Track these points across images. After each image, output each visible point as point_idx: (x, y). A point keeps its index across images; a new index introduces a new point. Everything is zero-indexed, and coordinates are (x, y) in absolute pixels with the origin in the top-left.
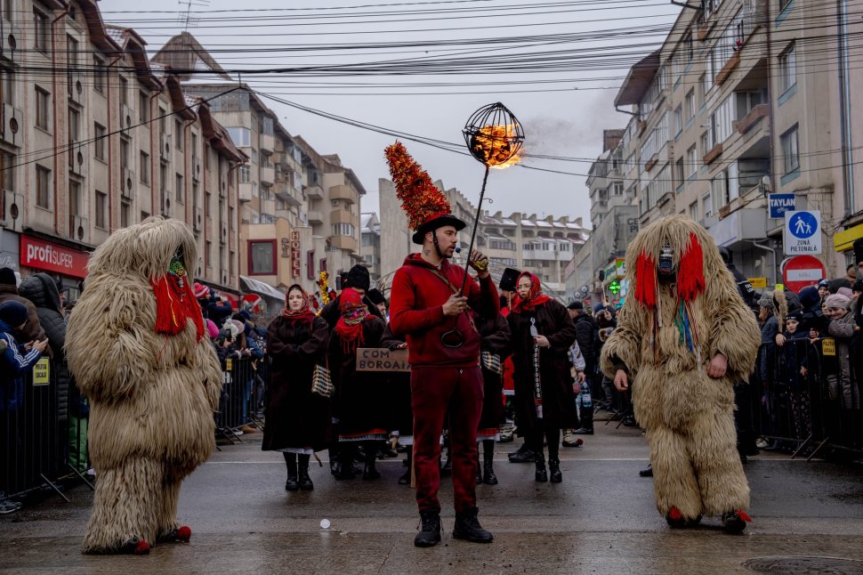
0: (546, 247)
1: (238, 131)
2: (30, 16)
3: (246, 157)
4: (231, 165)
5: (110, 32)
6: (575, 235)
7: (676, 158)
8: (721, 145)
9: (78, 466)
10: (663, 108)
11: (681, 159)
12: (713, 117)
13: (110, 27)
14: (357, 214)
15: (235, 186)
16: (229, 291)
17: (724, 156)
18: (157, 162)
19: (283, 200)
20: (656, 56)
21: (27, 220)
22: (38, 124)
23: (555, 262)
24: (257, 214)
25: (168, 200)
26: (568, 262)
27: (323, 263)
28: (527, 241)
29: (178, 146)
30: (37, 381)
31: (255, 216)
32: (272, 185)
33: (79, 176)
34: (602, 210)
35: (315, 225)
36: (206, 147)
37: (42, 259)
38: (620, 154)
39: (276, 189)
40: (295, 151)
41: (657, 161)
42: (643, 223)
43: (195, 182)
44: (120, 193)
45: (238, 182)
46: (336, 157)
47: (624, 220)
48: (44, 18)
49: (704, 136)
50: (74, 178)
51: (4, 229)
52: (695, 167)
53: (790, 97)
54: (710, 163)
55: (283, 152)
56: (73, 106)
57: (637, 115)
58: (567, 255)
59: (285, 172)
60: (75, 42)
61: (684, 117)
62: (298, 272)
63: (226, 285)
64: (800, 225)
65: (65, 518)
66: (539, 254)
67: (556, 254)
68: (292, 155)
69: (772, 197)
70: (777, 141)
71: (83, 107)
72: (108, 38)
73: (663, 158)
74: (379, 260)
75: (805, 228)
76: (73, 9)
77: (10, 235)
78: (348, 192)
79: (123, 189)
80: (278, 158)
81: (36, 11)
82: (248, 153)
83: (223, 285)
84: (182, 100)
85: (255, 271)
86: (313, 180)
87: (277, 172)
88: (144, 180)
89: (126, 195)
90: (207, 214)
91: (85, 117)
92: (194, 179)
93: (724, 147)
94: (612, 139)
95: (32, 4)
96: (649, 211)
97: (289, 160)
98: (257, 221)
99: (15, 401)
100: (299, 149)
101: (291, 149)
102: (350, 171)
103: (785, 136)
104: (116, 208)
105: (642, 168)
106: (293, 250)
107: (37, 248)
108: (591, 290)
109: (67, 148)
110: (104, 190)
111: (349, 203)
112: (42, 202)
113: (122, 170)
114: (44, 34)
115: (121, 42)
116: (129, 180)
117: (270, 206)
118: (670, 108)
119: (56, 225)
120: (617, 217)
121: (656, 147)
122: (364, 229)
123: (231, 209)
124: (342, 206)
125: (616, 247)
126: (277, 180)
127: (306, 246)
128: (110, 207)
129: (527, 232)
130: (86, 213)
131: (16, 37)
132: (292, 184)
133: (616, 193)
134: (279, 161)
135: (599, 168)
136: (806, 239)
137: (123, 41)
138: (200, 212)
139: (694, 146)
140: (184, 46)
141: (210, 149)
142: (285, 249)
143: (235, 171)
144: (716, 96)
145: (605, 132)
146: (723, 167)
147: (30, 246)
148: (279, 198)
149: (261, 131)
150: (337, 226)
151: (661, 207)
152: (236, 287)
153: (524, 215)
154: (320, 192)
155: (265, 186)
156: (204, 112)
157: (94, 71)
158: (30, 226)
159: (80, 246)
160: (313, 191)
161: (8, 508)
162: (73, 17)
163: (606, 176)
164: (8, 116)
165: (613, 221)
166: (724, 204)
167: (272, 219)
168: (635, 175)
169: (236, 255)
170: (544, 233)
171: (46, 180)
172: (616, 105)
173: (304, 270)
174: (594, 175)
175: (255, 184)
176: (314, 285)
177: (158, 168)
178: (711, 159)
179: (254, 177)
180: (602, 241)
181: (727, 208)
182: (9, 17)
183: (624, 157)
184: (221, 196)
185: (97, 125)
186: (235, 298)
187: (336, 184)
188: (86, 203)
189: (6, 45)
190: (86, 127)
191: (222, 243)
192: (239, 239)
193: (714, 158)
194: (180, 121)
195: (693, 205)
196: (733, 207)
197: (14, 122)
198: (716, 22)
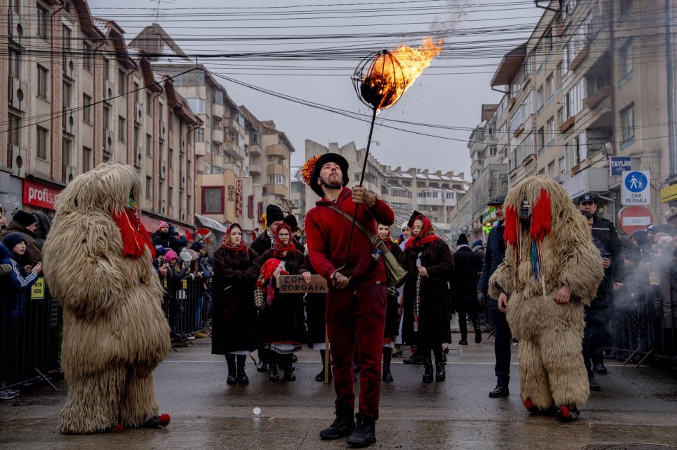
0: (435, 195)
1: (195, 100)
2: (34, 10)
3: (202, 122)
4: (189, 128)
5: (96, 23)
6: (458, 186)
7: (538, 128)
8: (574, 117)
10: (529, 88)
11: (542, 128)
12: (568, 96)
13: (97, 19)
14: (287, 167)
15: (192, 144)
16: (186, 226)
17: (576, 127)
18: (132, 124)
19: (229, 155)
20: (523, 48)
21: (29, 167)
22: (39, 94)
23: (442, 207)
24: (209, 166)
25: (140, 155)
26: (452, 207)
27: (260, 205)
28: (420, 190)
29: (148, 112)
30: (34, 296)
31: (208, 168)
32: (221, 144)
33: (70, 135)
34: (479, 167)
35: (255, 175)
36: (170, 113)
37: (40, 199)
38: (495, 123)
39: (224, 147)
40: (240, 117)
41: (523, 130)
42: (512, 177)
43: (161, 141)
44: (102, 148)
45: (195, 142)
46: (272, 123)
47: (497, 175)
48: (45, 11)
49: (560, 111)
50: (66, 137)
51: (11, 175)
52: (553, 135)
53: (629, 80)
54: (564, 132)
55: (231, 118)
56: (67, 80)
57: (508, 93)
58: (452, 202)
59: (232, 134)
60: (69, 30)
61: (545, 95)
62: (241, 212)
63: (184, 222)
64: (634, 182)
65: (54, 403)
66: (430, 201)
67: (444, 201)
68: (237, 120)
69: (613, 159)
70: (617, 116)
71: (74, 81)
72: (95, 28)
73: (528, 127)
74: (304, 204)
75: (638, 185)
76: (68, 5)
77: (15, 180)
78: (281, 150)
79: (104, 145)
80: (226, 123)
81: (39, 6)
82: (203, 118)
83: (181, 221)
84: (152, 77)
85: (207, 211)
86: (254, 140)
87: (225, 134)
88: (121, 139)
89: (107, 150)
90: (170, 166)
91: (76, 89)
92: (160, 138)
93: (576, 119)
94: (488, 112)
95: (36, 0)
96: (516, 168)
97: (235, 124)
98: (209, 172)
100: (243, 116)
101: (237, 116)
102: (283, 133)
103: (623, 112)
104: (99, 160)
105: (512, 135)
106: (237, 194)
107: (36, 191)
108: (470, 229)
109: (61, 114)
110: (90, 146)
111: (281, 158)
112: (41, 155)
113: (104, 130)
114: (45, 25)
115: (105, 31)
116: (109, 138)
117: (220, 160)
118: (534, 89)
119: (51, 173)
120: (491, 172)
121: (522, 118)
122: (293, 179)
123: (189, 162)
124: (276, 161)
126: (225, 140)
127: (247, 191)
128: (94, 160)
129: (421, 183)
130: (76, 164)
131: (23, 26)
132: (237, 143)
133: (491, 154)
134: (227, 125)
135: (478, 133)
136: (638, 193)
137: (107, 29)
138: (165, 163)
139: (552, 118)
140: (154, 35)
141: (173, 115)
142: (231, 194)
143: (193, 132)
144: (570, 79)
145: (483, 106)
146: (575, 135)
147: (31, 189)
148: (226, 152)
149: (214, 102)
150: (271, 176)
151: (526, 165)
152: (192, 223)
153: (419, 170)
154: (259, 150)
155: (216, 144)
156: (169, 86)
157: (84, 54)
158: (31, 173)
160: (253, 149)
161: (10, 395)
162: (68, 11)
163: (483, 140)
164: (16, 87)
165: (488, 176)
166: (575, 164)
167: (221, 170)
168: (505, 140)
169: (192, 198)
170: (434, 184)
171: (45, 138)
172: (492, 86)
173: (245, 210)
174: (474, 139)
175: (208, 143)
176: (253, 222)
177: (132, 130)
178: (565, 129)
179: (207, 137)
180: (479, 191)
181: (577, 167)
182: (18, 11)
183: (498, 126)
184: (181, 152)
185: (85, 95)
186: (191, 232)
187: (271, 144)
188: (76, 157)
189: (15, 33)
190: (76, 97)
191: (181, 188)
192: (195, 186)
193: (567, 128)
194: (150, 93)
195: (551, 164)
196: (582, 166)
197: (20, 92)
198: (570, 23)
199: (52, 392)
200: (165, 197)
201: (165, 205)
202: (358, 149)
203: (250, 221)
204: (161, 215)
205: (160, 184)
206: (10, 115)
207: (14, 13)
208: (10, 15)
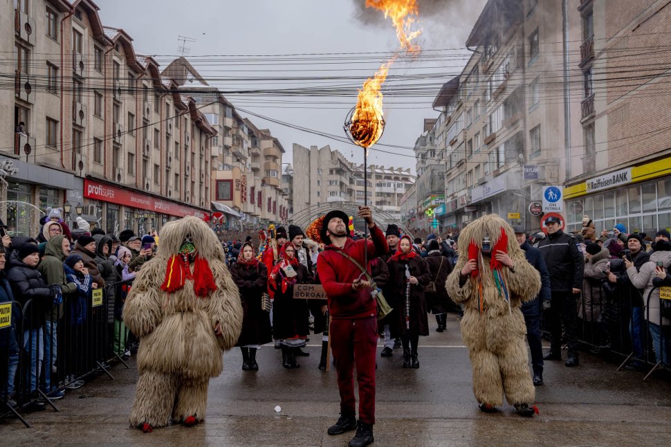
0: (389, 185)
1: (212, 115)
2: (92, 50)
3: (216, 131)
4: (207, 136)
5: (138, 59)
6: (406, 179)
7: (468, 140)
8: (495, 134)
9: (119, 351)
10: (461, 109)
11: (471, 140)
12: (490, 117)
13: (139, 56)
14: (279, 164)
15: (209, 148)
16: (205, 210)
17: (497, 140)
18: (164, 135)
19: (238, 158)
20: (458, 78)
21: (88, 170)
22: (95, 113)
23: (394, 194)
24: (221, 164)
25: (170, 158)
26: (401, 194)
27: (260, 193)
28: (378, 181)
29: (177, 125)
30: (95, 304)
31: (220, 165)
32: (230, 147)
33: (118, 144)
34: (422, 166)
35: (255, 170)
36: (193, 126)
37: (96, 193)
38: (434, 133)
39: (233, 150)
40: (244, 127)
41: (457, 140)
42: (448, 175)
43: (186, 147)
44: (142, 153)
45: (211, 146)
46: (268, 131)
47: (436, 173)
48: (100, 51)
49: (484, 128)
50: (115, 145)
51: (75, 176)
52: (479, 143)
53: (536, 109)
54: (488, 144)
55: (238, 128)
56: (116, 103)
57: (445, 113)
58: (402, 190)
59: (238, 140)
60: (118, 65)
61: (473, 116)
62: (245, 199)
63: (203, 207)
64: (551, 195)
66: (385, 189)
67: (395, 189)
68: (243, 130)
69: (525, 167)
70: (528, 133)
71: (121, 103)
72: (138, 63)
73: (460, 139)
74: (292, 191)
75: (554, 196)
76: (117, 46)
77: (78, 180)
78: (274, 151)
79: (144, 151)
80: (234, 131)
81: (96, 47)
82: (217, 128)
83: (201, 207)
84: (179, 98)
85: (220, 198)
86: (255, 144)
87: (233, 140)
88: (156, 146)
89: (146, 155)
90: (193, 165)
91: (123, 109)
92: (185, 145)
93: (497, 135)
94: (429, 124)
95: (93, 43)
96: (451, 168)
97: (241, 132)
98: (221, 168)
99: (81, 318)
100: (247, 126)
101: (242, 126)
102: (276, 139)
103: (532, 131)
104: (140, 162)
105: (448, 143)
106: (242, 186)
107: (94, 187)
108: (416, 212)
109: (112, 137)
110: (133, 152)
111: (275, 158)
112: (97, 159)
113: (144, 140)
114: (100, 61)
115: (145, 65)
116: (148, 146)
117: (229, 160)
118: (465, 110)
119: (105, 173)
120: (432, 171)
121: (456, 131)
122: (284, 173)
123: (207, 162)
124: (271, 160)
125: (431, 188)
126: (233, 144)
127: (250, 184)
128: (136, 162)
129: (378, 176)
130: (123, 166)
131: (84, 63)
132: (242, 147)
133: (431, 156)
134: (235, 133)
135: (421, 141)
136: (554, 203)
137: (146, 64)
138: (189, 164)
139: (478, 133)
140: (181, 65)
141: (195, 127)
142: (237, 186)
143: (209, 139)
144: (493, 105)
145: (425, 120)
146: (496, 146)
147: (90, 186)
148: (234, 154)
149: (225, 116)
150: (268, 171)
151: (459, 166)
152: (209, 208)
153: (377, 166)
154: (259, 152)
155: (226, 148)
156: (192, 105)
157: (129, 90)
158: (89, 174)
159: (119, 185)
160: (254, 151)
161: (76, 385)
162: (117, 50)
163: (425, 145)
164: (78, 109)
165: (430, 174)
166: (496, 168)
167: (231, 168)
168: (442, 146)
169: (209, 189)
170: (388, 177)
171: (100, 146)
172: (433, 107)
173: (248, 198)
174: (418, 144)
175: (221, 146)
176: (255, 207)
177: (164, 139)
178: (488, 141)
179: (220, 143)
180: (423, 184)
181: (498, 170)
182: (80, 51)
183: (436, 136)
184: (201, 155)
185: (129, 114)
186: (208, 215)
187: (268, 147)
188: (123, 160)
189: (78, 69)
190: (123, 115)
191: (201, 182)
192: (211, 179)
193: (490, 141)
194: (178, 110)
195: (477, 167)
196: (501, 170)
197: (81, 112)
198: (493, 63)
199: (110, 381)
200: (189, 189)
201: (189, 195)
202: (332, 151)
203: (253, 206)
204: (186, 203)
205: (186, 179)
206: (74, 130)
207: (77, 53)
208: (74, 55)
